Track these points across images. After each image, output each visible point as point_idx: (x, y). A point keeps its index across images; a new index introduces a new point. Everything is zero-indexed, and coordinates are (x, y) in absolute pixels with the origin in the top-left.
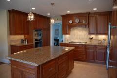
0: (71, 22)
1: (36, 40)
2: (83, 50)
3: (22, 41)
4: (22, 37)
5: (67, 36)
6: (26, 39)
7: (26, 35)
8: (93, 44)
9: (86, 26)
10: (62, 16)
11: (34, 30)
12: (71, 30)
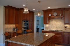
0: (50, 15)
1: (24, 28)
3: (14, 29)
4: (14, 26)
7: (17, 25)
8: (67, 31)
9: (62, 18)
10: (43, 11)
11: (23, 21)
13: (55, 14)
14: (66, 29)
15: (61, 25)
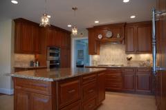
0: (100, 37)
1: (51, 62)
2: (119, 74)
3: (32, 63)
4: (32, 57)
5: (96, 57)
6: (36, 60)
7: (38, 55)
9: (121, 42)
10: (89, 29)
11: (49, 48)
12: (101, 48)
13: (109, 34)
14: (128, 63)
15: (120, 55)
